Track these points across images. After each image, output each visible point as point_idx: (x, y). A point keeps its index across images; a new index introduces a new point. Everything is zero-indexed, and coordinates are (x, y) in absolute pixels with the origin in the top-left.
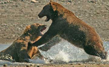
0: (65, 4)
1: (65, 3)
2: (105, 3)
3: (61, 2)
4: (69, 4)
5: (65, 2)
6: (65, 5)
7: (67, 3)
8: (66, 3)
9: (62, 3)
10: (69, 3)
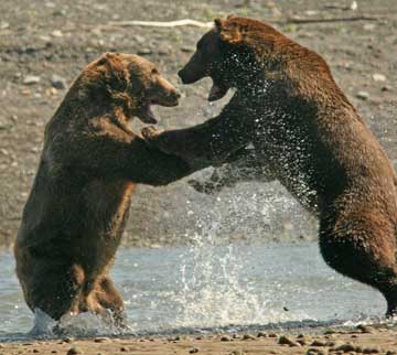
0: (38, 95)
1: (38, 92)
2: (198, 92)
3: (23, 87)
4: (54, 97)
5: (40, 89)
6: (37, 99)
7: (48, 93)
8: (43, 93)
9: (25, 92)
10: (54, 90)
